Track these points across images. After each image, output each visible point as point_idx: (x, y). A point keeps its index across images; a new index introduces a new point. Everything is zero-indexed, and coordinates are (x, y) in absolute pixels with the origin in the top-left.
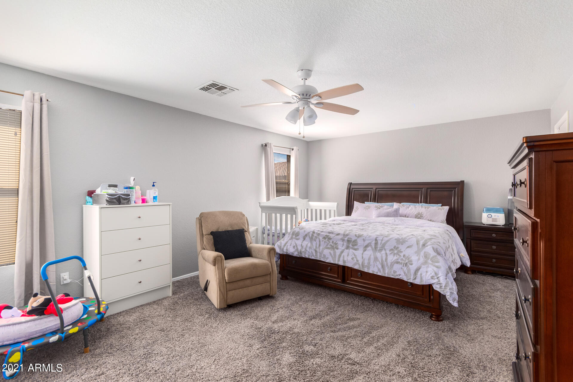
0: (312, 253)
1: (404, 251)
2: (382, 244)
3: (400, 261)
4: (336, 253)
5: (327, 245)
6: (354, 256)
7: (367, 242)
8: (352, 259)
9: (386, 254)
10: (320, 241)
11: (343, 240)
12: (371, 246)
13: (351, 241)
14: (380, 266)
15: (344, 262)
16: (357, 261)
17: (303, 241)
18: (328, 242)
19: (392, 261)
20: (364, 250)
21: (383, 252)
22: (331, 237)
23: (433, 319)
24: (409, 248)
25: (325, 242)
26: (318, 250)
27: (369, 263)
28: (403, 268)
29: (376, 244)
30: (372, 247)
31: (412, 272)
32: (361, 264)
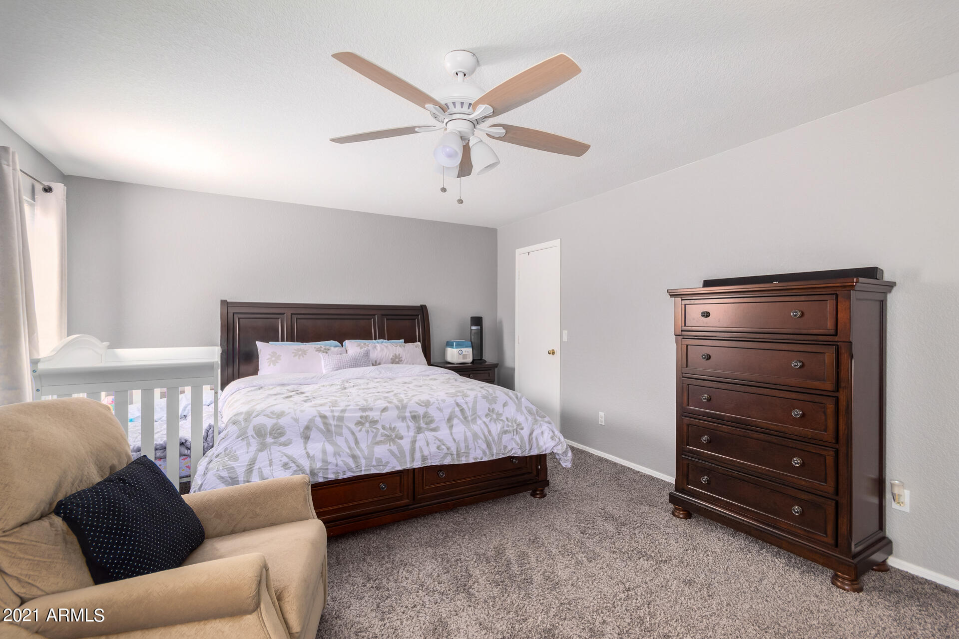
0: (346, 464)
1: (503, 412)
2: (471, 410)
3: (506, 428)
4: (402, 447)
5: (375, 436)
6: (439, 443)
7: (447, 413)
8: (438, 448)
9: (484, 423)
10: (353, 433)
11: (404, 419)
12: (456, 416)
13: (419, 417)
14: (484, 446)
15: (424, 458)
16: (448, 449)
17: (306, 443)
18: (375, 431)
19: (498, 432)
20: (450, 427)
21: (479, 422)
22: (376, 418)
23: (538, 496)
24: (506, 406)
25: (368, 432)
26: (358, 453)
27: (467, 447)
28: (514, 437)
29: (462, 410)
30: (459, 419)
31: (526, 439)
32: (455, 453)
